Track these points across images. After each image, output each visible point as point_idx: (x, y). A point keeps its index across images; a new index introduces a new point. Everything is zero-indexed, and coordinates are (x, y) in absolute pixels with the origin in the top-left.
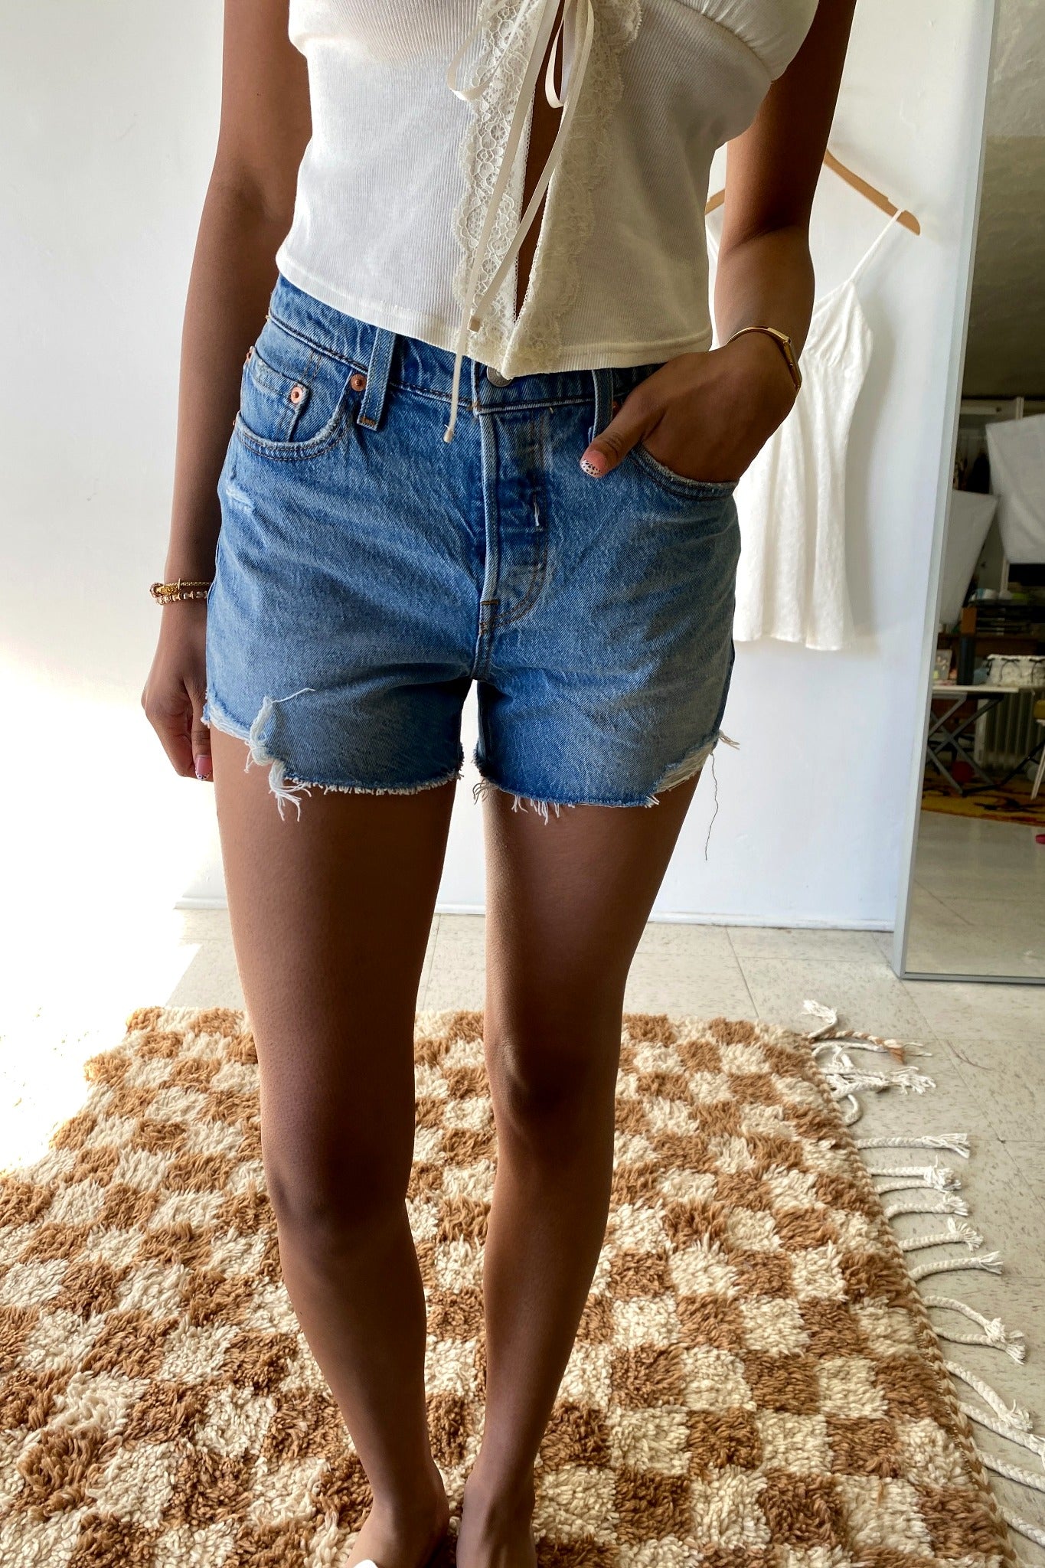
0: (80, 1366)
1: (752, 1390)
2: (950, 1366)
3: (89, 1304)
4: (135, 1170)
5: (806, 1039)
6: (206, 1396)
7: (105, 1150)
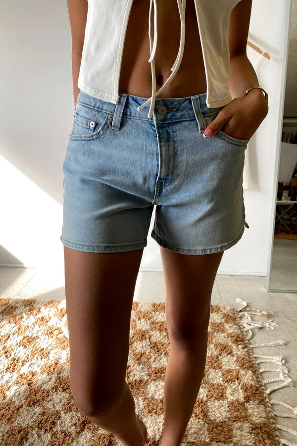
2: (278, 426)
5: (237, 311)
6: (28, 432)
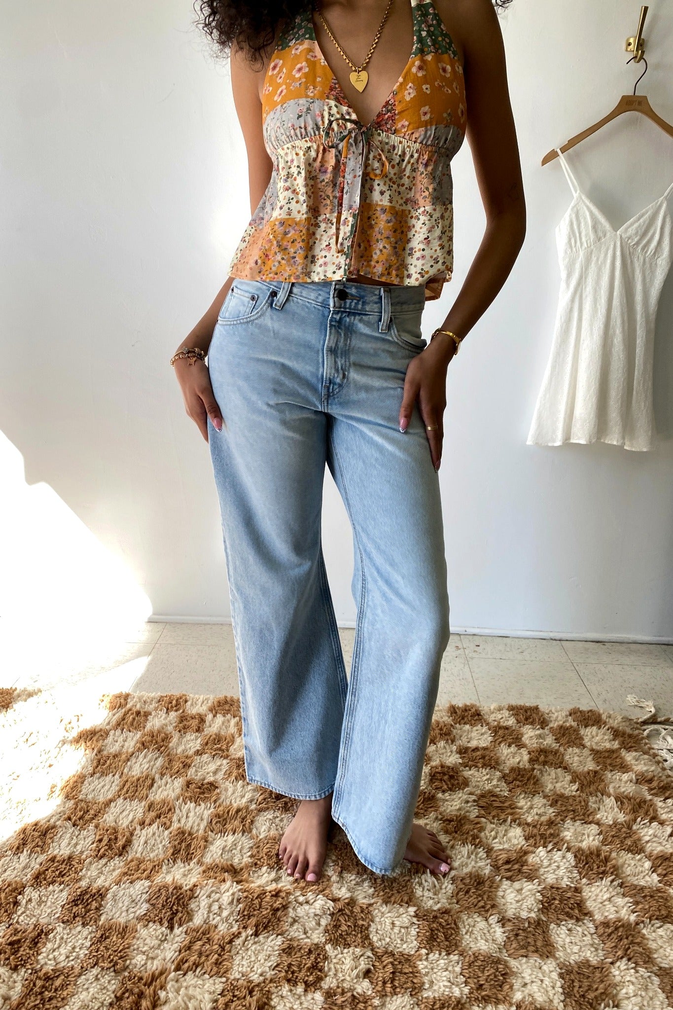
0: (173, 967)
1: (667, 998)
3: (172, 919)
4: (187, 817)
5: (637, 723)
7: (164, 802)
